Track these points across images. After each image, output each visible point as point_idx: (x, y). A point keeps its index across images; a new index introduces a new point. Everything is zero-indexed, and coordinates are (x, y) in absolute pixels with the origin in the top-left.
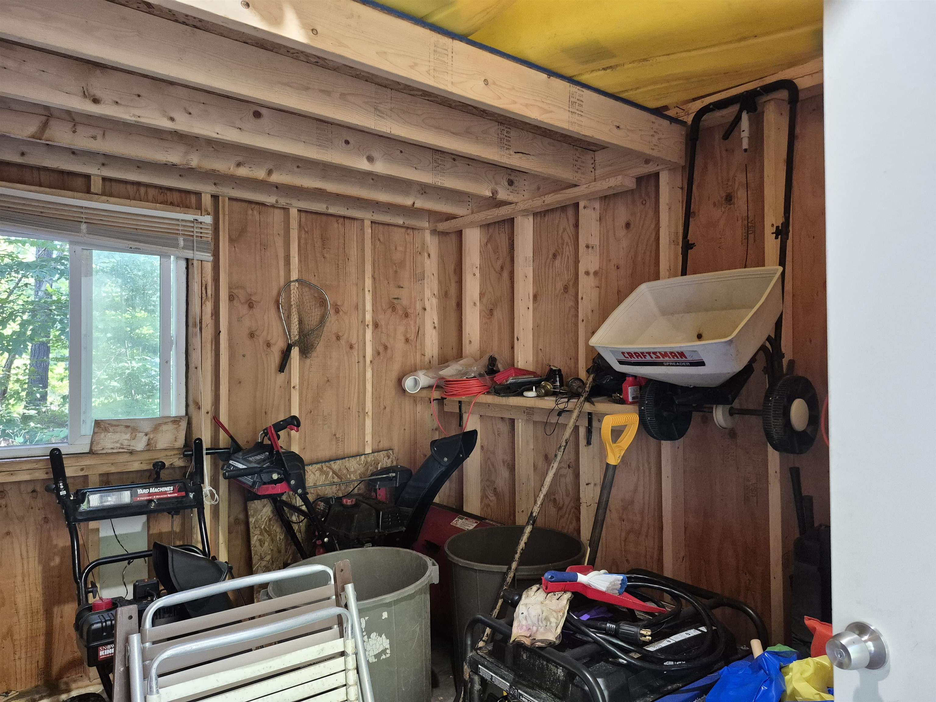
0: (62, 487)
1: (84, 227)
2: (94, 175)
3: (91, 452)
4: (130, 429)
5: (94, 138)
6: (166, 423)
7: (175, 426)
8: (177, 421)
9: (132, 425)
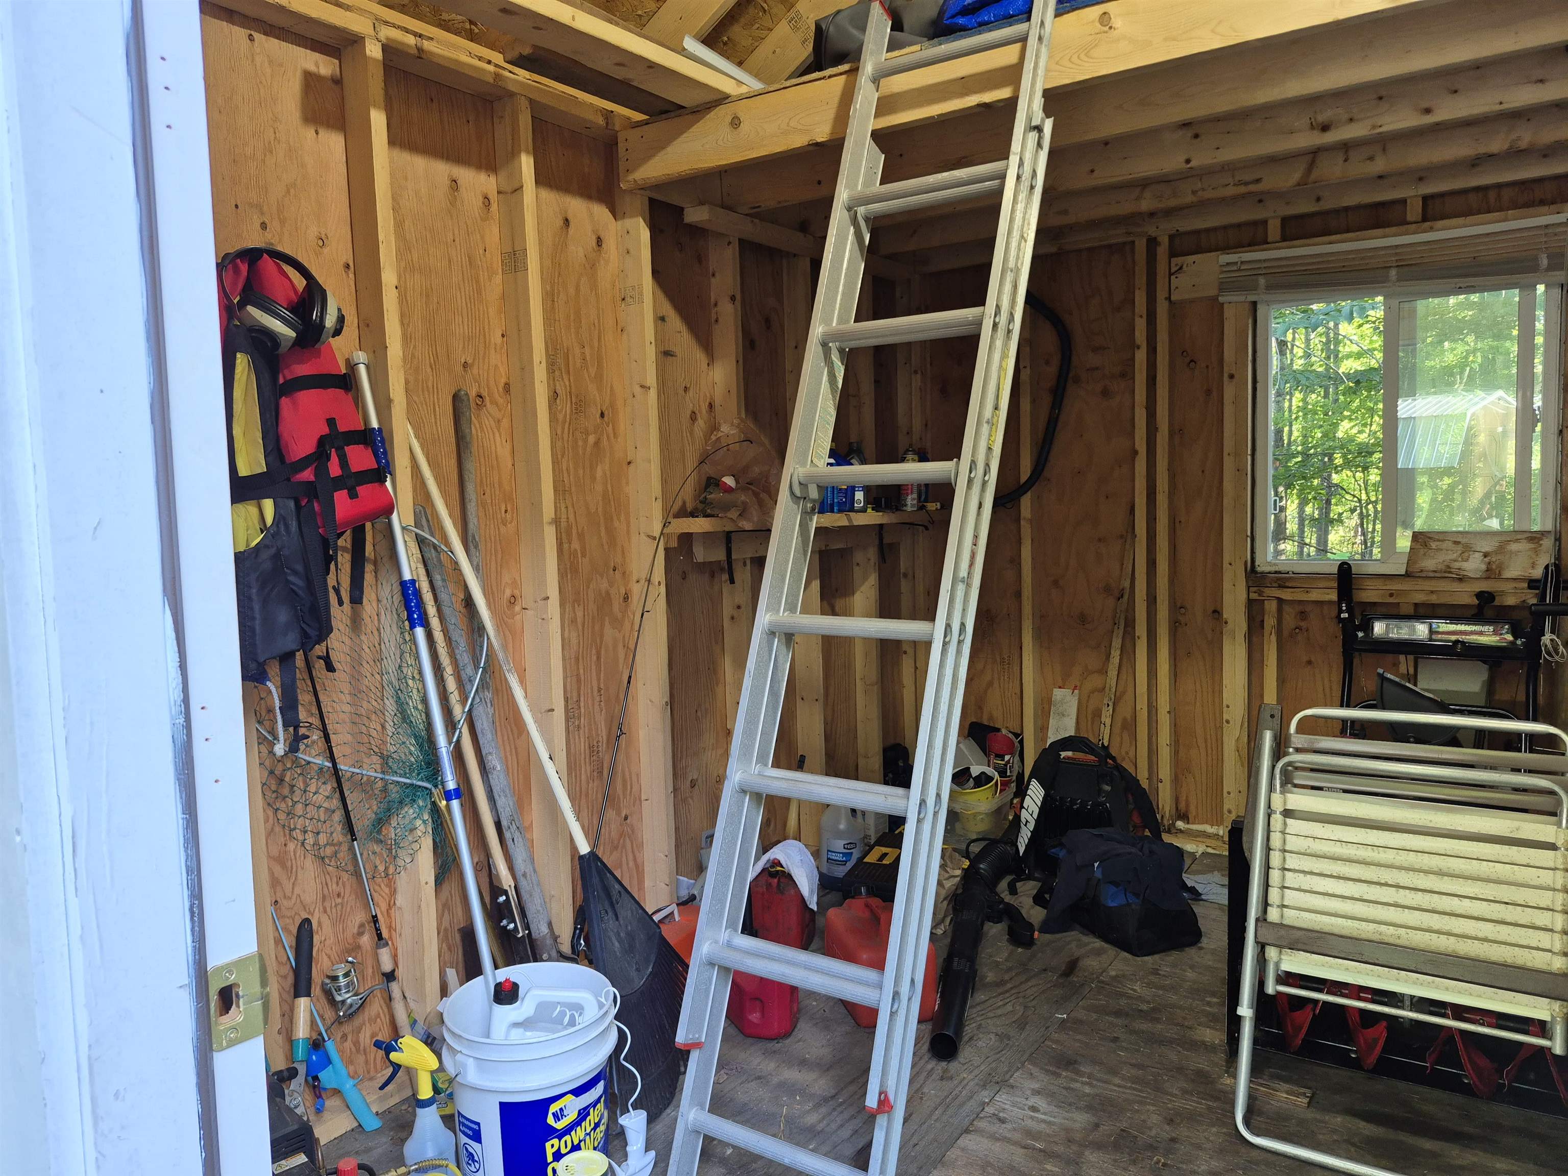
0: (1344, 608)
1: (1393, 273)
2: (1410, 197)
3: (1408, 575)
4: (1460, 546)
5: (1371, 158)
6: (1517, 541)
7: (1533, 546)
8: (1535, 538)
9: (1464, 541)
